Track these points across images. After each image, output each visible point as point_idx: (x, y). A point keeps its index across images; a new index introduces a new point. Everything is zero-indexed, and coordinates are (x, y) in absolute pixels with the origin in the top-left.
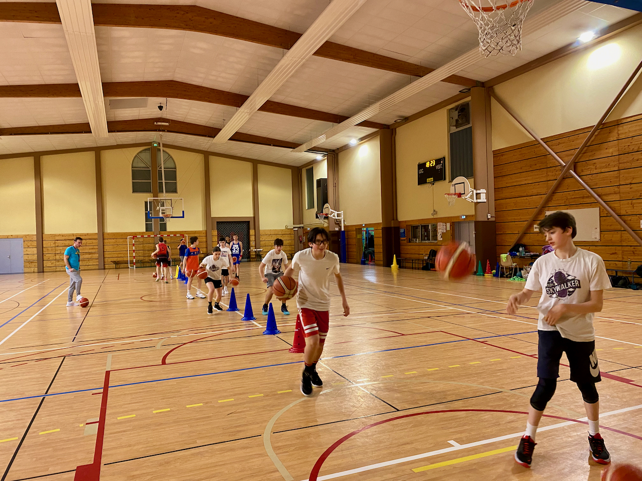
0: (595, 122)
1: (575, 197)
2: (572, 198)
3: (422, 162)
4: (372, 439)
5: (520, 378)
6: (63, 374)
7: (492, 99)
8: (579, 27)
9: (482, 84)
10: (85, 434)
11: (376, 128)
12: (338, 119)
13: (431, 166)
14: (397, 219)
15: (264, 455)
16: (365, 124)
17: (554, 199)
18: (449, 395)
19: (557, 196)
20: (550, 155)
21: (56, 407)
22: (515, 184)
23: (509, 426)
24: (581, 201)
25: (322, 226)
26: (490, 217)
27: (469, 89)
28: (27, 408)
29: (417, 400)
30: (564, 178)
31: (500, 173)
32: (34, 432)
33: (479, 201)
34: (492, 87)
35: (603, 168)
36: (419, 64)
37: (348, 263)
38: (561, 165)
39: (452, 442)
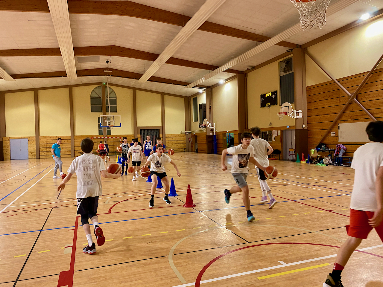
0: (370, 69)
1: (357, 115)
2: (355, 116)
3: (263, 93)
4: (233, 259)
5: (322, 224)
6: (52, 218)
7: (306, 56)
8: (361, 11)
9: (300, 46)
10: (65, 253)
11: (235, 73)
12: (213, 68)
13: (269, 96)
14: (248, 128)
15: (168, 267)
16: (229, 71)
17: (343, 116)
18: (279, 234)
19: (346, 114)
20: (342, 90)
21: (48, 237)
22: (320, 107)
23: (316, 253)
24: (361, 117)
25: (203, 132)
26: (304, 127)
27: (292, 50)
28: (31, 238)
29: (260, 236)
30: (350, 104)
31: (311, 100)
32: (35, 252)
33: (298, 117)
34: (306, 48)
35: (374, 97)
36: (262, 35)
37: (218, 154)
38: (348, 95)
39: (281, 262)
